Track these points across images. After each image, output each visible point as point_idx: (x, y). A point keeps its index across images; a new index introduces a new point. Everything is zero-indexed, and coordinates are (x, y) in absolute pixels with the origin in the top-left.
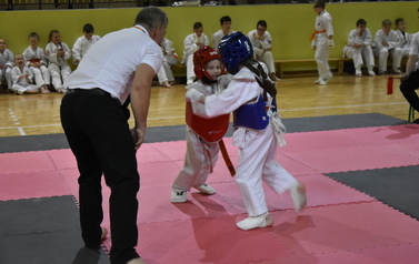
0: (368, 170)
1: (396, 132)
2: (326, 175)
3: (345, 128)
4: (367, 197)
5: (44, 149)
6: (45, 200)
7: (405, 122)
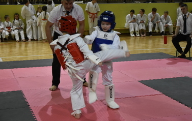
0: (158, 79)
1: (171, 61)
2: (139, 81)
3: (147, 59)
4: (158, 93)
5: (10, 68)
6: (8, 93)
7: (175, 57)
